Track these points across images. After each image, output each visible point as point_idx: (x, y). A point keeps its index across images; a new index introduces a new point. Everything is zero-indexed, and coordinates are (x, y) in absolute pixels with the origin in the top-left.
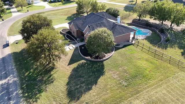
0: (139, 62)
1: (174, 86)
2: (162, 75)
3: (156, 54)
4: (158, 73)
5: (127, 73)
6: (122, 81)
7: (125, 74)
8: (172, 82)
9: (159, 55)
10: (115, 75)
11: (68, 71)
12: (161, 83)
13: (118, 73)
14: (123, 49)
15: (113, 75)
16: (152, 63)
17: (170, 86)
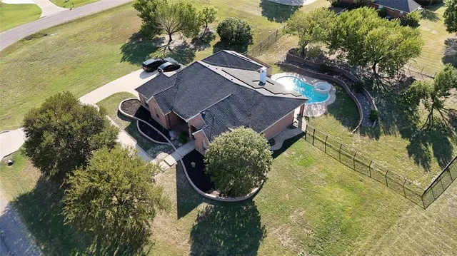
0: (326, 189)
1: (404, 249)
2: (379, 222)
3: (357, 161)
4: (370, 218)
5: (307, 229)
6: (303, 251)
7: (305, 230)
8: (399, 238)
9: (363, 164)
10: (285, 238)
11: (177, 243)
12: (378, 244)
13: (289, 230)
14: (285, 154)
15: (280, 239)
16: (351, 189)
17: (396, 251)
